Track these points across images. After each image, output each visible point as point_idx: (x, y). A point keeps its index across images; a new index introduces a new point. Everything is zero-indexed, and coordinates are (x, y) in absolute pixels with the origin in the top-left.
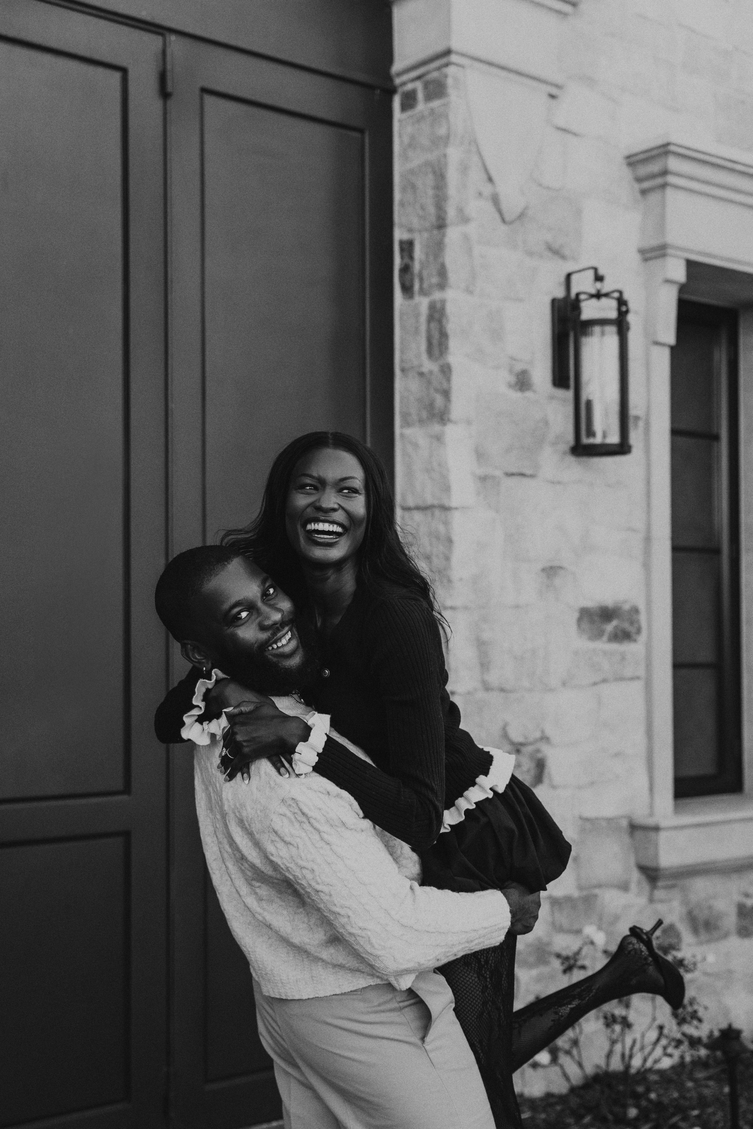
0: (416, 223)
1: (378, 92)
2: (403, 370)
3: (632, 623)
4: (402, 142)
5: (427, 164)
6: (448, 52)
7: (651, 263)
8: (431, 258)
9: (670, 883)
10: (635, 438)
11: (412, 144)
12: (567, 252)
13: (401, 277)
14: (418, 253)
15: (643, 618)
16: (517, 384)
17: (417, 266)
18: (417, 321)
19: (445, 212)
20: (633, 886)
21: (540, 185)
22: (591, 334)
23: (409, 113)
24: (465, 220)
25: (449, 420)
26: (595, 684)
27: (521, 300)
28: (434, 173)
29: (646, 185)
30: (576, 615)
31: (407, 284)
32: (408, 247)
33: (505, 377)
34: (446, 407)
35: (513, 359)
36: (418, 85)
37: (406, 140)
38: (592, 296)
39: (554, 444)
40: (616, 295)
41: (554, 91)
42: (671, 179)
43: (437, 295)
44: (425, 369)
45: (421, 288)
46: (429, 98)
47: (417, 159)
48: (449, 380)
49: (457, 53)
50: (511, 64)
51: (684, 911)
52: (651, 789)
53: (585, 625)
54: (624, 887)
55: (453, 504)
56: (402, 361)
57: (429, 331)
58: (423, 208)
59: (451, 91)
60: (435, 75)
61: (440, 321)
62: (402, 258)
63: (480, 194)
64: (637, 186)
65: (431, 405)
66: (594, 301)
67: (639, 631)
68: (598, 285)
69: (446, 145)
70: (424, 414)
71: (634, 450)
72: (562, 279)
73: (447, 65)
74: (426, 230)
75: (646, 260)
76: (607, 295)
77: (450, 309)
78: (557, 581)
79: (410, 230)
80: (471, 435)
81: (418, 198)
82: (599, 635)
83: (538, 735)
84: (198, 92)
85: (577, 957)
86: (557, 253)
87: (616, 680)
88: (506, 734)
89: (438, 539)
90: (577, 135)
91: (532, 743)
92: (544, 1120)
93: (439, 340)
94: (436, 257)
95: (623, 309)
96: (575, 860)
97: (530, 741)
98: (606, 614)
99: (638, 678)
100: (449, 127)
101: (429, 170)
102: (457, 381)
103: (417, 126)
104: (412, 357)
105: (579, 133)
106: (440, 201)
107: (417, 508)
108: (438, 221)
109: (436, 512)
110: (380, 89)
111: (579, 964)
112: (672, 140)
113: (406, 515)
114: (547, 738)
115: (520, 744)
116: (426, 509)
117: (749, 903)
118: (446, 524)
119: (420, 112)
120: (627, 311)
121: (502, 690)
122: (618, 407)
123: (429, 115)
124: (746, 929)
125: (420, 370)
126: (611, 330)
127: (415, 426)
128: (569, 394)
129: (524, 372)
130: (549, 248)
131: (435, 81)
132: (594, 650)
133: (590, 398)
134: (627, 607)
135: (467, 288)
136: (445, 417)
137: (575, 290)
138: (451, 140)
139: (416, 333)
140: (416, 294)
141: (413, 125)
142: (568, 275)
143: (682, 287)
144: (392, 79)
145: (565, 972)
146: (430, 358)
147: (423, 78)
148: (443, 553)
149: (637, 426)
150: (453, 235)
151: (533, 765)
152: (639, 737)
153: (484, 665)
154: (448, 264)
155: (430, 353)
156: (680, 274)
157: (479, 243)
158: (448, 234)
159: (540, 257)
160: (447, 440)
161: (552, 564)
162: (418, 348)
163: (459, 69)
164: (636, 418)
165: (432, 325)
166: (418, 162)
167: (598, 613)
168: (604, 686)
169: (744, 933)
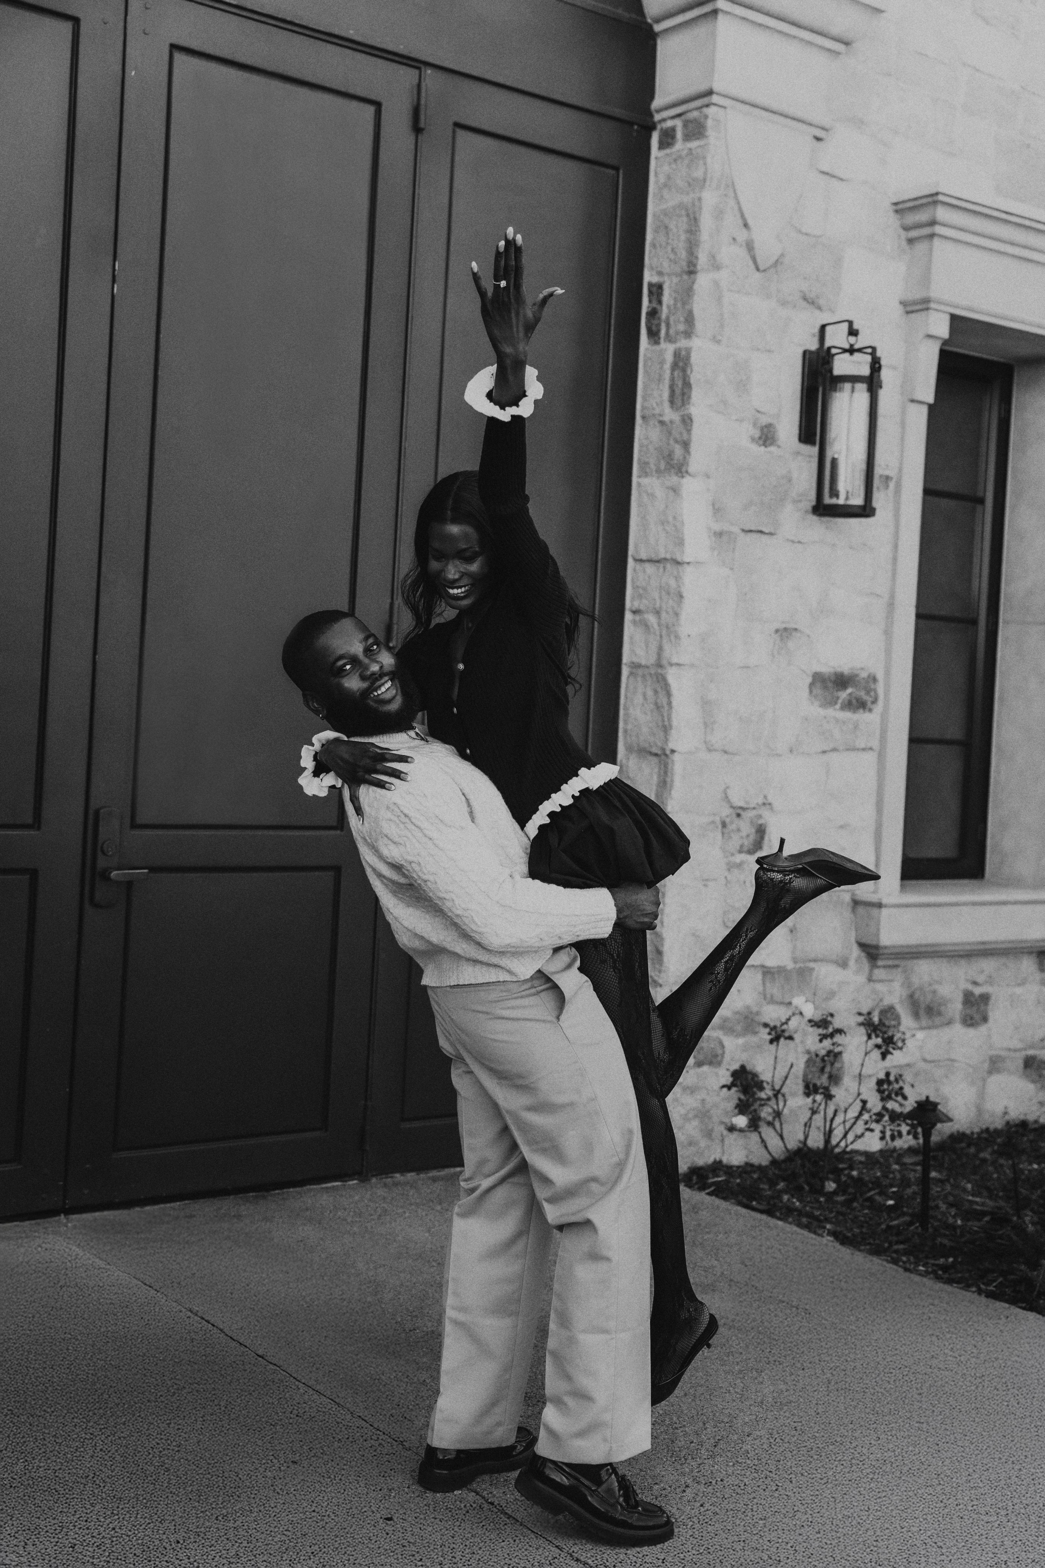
0: (666, 266)
1: (636, 127)
2: (643, 417)
3: (868, 693)
4: (657, 182)
5: (681, 205)
6: (710, 92)
7: (913, 315)
8: (679, 305)
9: (890, 963)
10: (880, 500)
11: (668, 184)
12: (822, 302)
13: (648, 321)
14: (666, 298)
15: (880, 689)
16: (760, 438)
17: (664, 312)
18: (661, 368)
19: (697, 258)
20: (852, 963)
21: (800, 232)
22: (841, 390)
23: (668, 151)
24: (716, 266)
25: (687, 472)
26: (824, 752)
27: (769, 351)
28: (688, 215)
29: (914, 234)
30: (809, 680)
31: (654, 328)
32: (657, 290)
33: (747, 431)
34: (685, 458)
35: (758, 411)
36: (678, 123)
37: (662, 179)
38: (845, 351)
39: (795, 502)
40: (869, 350)
41: (820, 133)
42: (938, 229)
43: (683, 343)
44: (666, 418)
45: (667, 333)
46: (687, 137)
47: (672, 200)
48: (689, 431)
49: (719, 94)
50: (776, 106)
51: (905, 993)
53: (818, 691)
54: (843, 964)
55: (686, 558)
56: (643, 408)
57: (672, 379)
58: (674, 252)
59: (710, 132)
60: (695, 114)
61: (684, 370)
62: (650, 301)
63: (734, 239)
64: (904, 234)
65: (670, 455)
66: (847, 355)
67: (875, 702)
68: (852, 340)
69: (702, 187)
70: (663, 466)
71: (878, 512)
72: (816, 330)
73: (707, 106)
74: (676, 275)
75: (908, 313)
76: (859, 350)
77: (694, 358)
78: (791, 644)
79: (660, 273)
80: (708, 490)
81: (670, 241)
82: (832, 702)
83: (760, 800)
84: (451, 128)
85: (785, 1027)
86: (813, 303)
87: (848, 750)
88: (727, 797)
89: (668, 593)
90: (842, 180)
91: (754, 808)
92: (738, 1184)
93: (682, 390)
94: (684, 304)
95: (876, 365)
96: (791, 931)
97: (752, 806)
98: (841, 681)
99: (871, 749)
100: (706, 169)
101: (683, 212)
102: (698, 432)
103: (674, 166)
104: (655, 405)
105: (842, 176)
106: (692, 246)
107: (650, 561)
108: (689, 267)
109: (668, 566)
110: (639, 125)
111: (787, 1034)
112: (940, 190)
113: (638, 567)
114: (770, 804)
115: (741, 808)
116: (658, 561)
117: (977, 991)
118: (678, 578)
119: (678, 151)
120: (880, 368)
121: (726, 752)
122: (863, 466)
123: (687, 155)
124: (972, 1018)
125: (661, 419)
126: (862, 387)
127: (652, 476)
128: (815, 450)
129: (769, 426)
130: (805, 299)
131: (695, 121)
132: (825, 717)
133: (836, 456)
134: (864, 675)
135: (714, 337)
136: (684, 469)
137: (828, 344)
138: (708, 183)
139: (660, 380)
140: (662, 340)
141: (670, 164)
142: (823, 328)
143: (945, 343)
144: (652, 116)
145: (771, 1042)
146: (672, 407)
147: (683, 117)
148: (673, 608)
149: (887, 487)
150: (703, 281)
151: (753, 831)
152: (869, 811)
153: (708, 725)
154: (696, 312)
155: (672, 402)
156: (943, 330)
157: (730, 290)
158: (698, 281)
159: (795, 306)
160: (684, 492)
161: (787, 626)
162: (661, 396)
163: (721, 111)
164: (888, 478)
165: (676, 373)
166: (671, 204)
167: (833, 678)
168: (834, 755)
169: (969, 1022)
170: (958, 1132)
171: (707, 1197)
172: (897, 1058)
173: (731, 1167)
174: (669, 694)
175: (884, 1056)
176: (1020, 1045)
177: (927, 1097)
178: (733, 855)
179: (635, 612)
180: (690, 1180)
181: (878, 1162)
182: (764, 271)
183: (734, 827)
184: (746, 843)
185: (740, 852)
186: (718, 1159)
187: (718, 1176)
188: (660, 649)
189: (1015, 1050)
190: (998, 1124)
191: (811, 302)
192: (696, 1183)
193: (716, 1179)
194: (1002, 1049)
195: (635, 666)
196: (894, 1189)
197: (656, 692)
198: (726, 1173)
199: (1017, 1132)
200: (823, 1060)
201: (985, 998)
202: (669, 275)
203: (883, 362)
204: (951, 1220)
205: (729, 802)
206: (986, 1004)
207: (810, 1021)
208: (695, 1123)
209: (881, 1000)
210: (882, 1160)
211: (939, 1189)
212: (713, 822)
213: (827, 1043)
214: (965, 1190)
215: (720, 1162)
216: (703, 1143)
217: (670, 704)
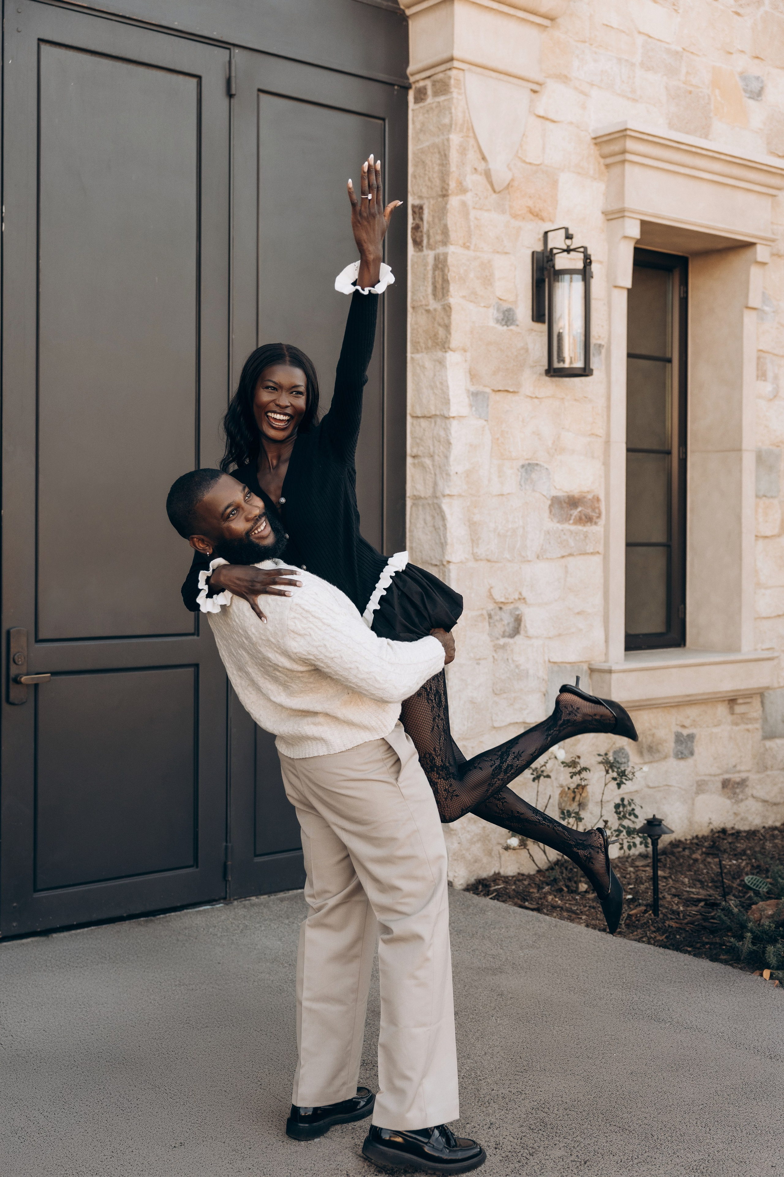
0: (425, 192)
1: (396, 87)
2: (413, 308)
3: (593, 510)
4: (414, 128)
5: (434, 145)
6: (451, 59)
7: (613, 222)
8: (436, 220)
10: (595, 363)
11: (422, 130)
12: (544, 214)
13: (413, 234)
14: (426, 216)
15: (603, 507)
16: (503, 320)
17: (425, 227)
18: (425, 269)
19: (448, 185)
21: (524, 162)
22: (562, 281)
23: (421, 104)
24: (463, 190)
25: (449, 348)
26: (563, 557)
27: (506, 253)
28: (439, 152)
29: (609, 161)
30: (549, 502)
31: (418, 240)
32: (419, 210)
33: (492, 313)
34: (447, 337)
35: (501, 299)
36: (428, 83)
37: (418, 126)
38: (564, 251)
39: (532, 367)
40: (582, 250)
41: (535, 87)
42: (629, 157)
43: (441, 250)
44: (431, 308)
45: (428, 243)
46: (436, 94)
47: (427, 141)
48: (449, 316)
49: (458, 60)
50: (501, 67)
52: (607, 641)
53: (555, 510)
55: (452, 414)
56: (413, 300)
57: (434, 277)
58: (429, 179)
59: (453, 89)
60: (441, 76)
61: (443, 271)
62: (414, 219)
63: (475, 169)
64: (602, 161)
65: (436, 335)
66: (565, 254)
67: (599, 517)
68: (568, 242)
69: (449, 131)
70: (430, 343)
71: (595, 372)
72: (541, 236)
73: (450, 69)
74: (433, 198)
75: (608, 220)
76: (574, 250)
77: (450, 260)
78: (534, 476)
80: (466, 361)
81: (427, 172)
82: (567, 519)
83: (517, 596)
84: (256, 92)
85: (544, 768)
86: (537, 216)
87: (580, 554)
88: (491, 595)
89: (439, 441)
90: (554, 121)
91: (512, 603)
92: (514, 890)
93: (442, 285)
94: (440, 220)
95: (588, 261)
96: (545, 695)
97: (510, 601)
98: (573, 502)
99: (598, 553)
100: (452, 117)
101: (436, 150)
102: (456, 318)
103: (426, 115)
104: (421, 298)
105: (555, 119)
106: (444, 176)
107: (424, 417)
108: (442, 191)
109: (439, 420)
110: (398, 86)
111: (545, 774)
112: (629, 127)
113: (415, 422)
114: (524, 599)
115: (502, 603)
116: (430, 417)
117: (685, 732)
118: (446, 429)
119: (429, 104)
120: (591, 262)
121: (489, 561)
122: (582, 338)
123: (436, 107)
124: (682, 753)
125: (427, 308)
126: (578, 278)
127: (422, 352)
128: (545, 327)
129: (509, 310)
130: (531, 212)
131: (441, 81)
132: (562, 530)
133: (561, 331)
134: (590, 496)
135: (464, 244)
136: (446, 346)
137: (550, 246)
138: (453, 126)
139: (424, 279)
140: (424, 248)
141: (424, 114)
142: (546, 233)
143: (638, 242)
144: (408, 79)
145: (534, 780)
146: (435, 299)
147: (432, 78)
148: (443, 452)
149: (600, 353)
150: (454, 202)
151: (513, 620)
152: (598, 599)
153: (474, 540)
154: (449, 225)
155: (435, 295)
156: (635, 232)
157: (474, 208)
158: (450, 202)
159: (524, 218)
160: (448, 364)
161: (531, 462)
162: (426, 291)
163: (461, 72)
164: (600, 346)
165: (437, 273)
166: (427, 144)
167: (567, 501)
168: (570, 559)
169: (680, 756)
170: (675, 840)
171: (491, 901)
172: (628, 787)
173: (507, 877)
174: (443, 518)
175: (619, 786)
176: (719, 771)
177: (654, 816)
178: (498, 639)
179: (414, 457)
180: (477, 889)
181: (617, 866)
182: (499, 192)
183: (498, 618)
184: (507, 630)
185: (504, 636)
186: (497, 872)
187: (499, 885)
188: (435, 484)
189: (715, 775)
190: (705, 831)
191: (537, 215)
192: (481, 891)
193: (497, 887)
194: (705, 775)
195: (417, 498)
196: (631, 886)
197: (433, 517)
198: (504, 882)
199: (719, 837)
200: (574, 792)
201: (691, 737)
202: (428, 198)
203: (592, 258)
204: (675, 907)
205: (493, 599)
206: (692, 742)
207: (563, 763)
208: (479, 845)
209: (614, 743)
210: (620, 865)
211: (664, 884)
212: (482, 615)
213: (576, 779)
214: (683, 883)
215: (499, 873)
216: (485, 861)
217: (445, 526)
